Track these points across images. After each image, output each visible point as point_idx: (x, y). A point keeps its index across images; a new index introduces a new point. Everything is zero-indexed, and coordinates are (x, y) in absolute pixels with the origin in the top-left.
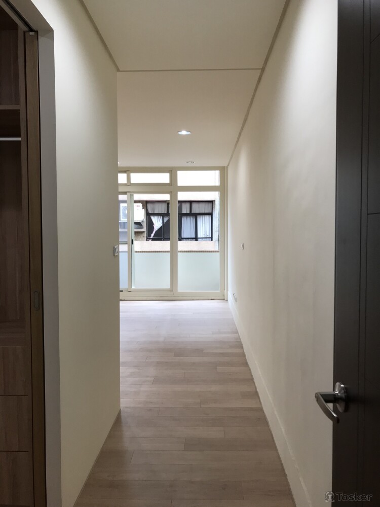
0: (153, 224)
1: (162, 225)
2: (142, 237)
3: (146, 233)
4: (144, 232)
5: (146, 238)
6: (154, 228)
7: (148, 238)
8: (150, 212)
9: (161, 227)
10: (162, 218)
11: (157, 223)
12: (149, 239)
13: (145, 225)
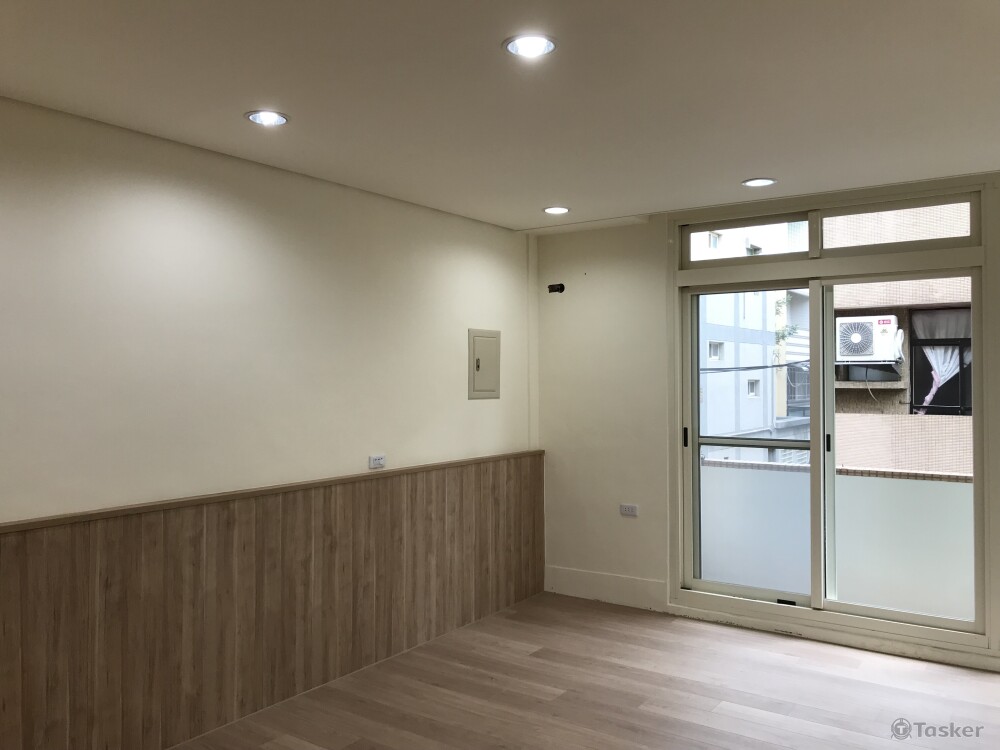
0: (930, 368)
1: (958, 370)
2: (897, 403)
3: (908, 393)
4: (902, 390)
5: (908, 407)
6: (932, 379)
7: (915, 407)
8: (921, 335)
9: (957, 375)
10: (957, 351)
11: (943, 366)
12: (919, 409)
13: (905, 371)
